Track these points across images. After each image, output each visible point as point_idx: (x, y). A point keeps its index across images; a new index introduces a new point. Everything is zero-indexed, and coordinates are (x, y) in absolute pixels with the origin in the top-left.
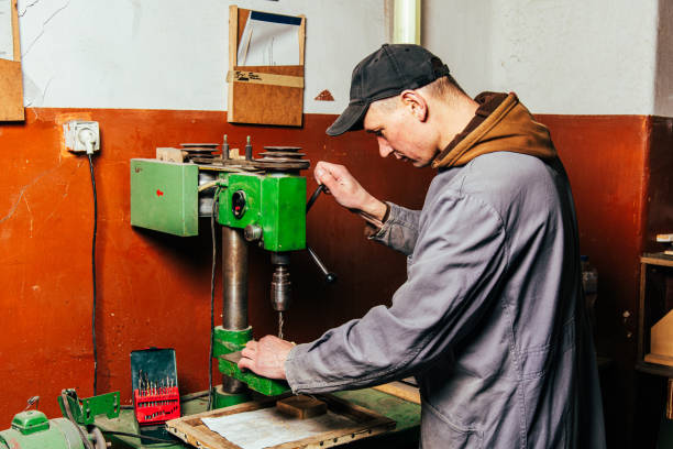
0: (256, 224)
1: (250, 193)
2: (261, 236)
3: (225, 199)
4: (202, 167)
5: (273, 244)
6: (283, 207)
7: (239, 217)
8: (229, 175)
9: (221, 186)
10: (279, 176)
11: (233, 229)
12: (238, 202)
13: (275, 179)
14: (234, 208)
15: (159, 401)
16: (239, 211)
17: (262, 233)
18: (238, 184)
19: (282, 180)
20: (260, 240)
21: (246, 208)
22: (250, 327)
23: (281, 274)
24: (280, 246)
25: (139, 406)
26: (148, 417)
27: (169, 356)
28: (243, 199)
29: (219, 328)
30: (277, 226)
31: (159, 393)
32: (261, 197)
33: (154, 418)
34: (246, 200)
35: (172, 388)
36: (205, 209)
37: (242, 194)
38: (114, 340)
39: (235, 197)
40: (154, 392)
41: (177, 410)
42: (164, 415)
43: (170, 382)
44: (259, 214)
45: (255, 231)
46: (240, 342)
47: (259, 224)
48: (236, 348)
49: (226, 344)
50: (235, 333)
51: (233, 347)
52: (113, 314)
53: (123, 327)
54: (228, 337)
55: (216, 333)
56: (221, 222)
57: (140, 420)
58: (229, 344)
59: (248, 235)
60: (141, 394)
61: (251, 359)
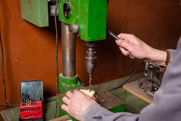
0: (76, 23)
1: (73, 3)
2: (79, 31)
3: (61, 6)
5: (85, 37)
6: (91, 13)
7: (67, 18)
11: (66, 24)
12: (66, 9)
14: (64, 13)
16: (67, 14)
17: (79, 29)
20: (78, 33)
21: (71, 13)
22: (77, 75)
23: (90, 52)
24: (89, 38)
25: (21, 111)
26: (26, 117)
27: (40, 84)
28: (69, 7)
29: (61, 75)
30: (87, 26)
31: (32, 104)
32: (79, 6)
33: (29, 117)
34: (71, 7)
35: (39, 102)
36: (53, 11)
37: (68, 4)
38: (18, 72)
39: (65, 5)
40: (29, 104)
41: (41, 114)
42: (34, 115)
43: (38, 98)
44: (78, 17)
45: (75, 27)
46: (71, 84)
47: (77, 23)
48: (68, 88)
49: (63, 84)
50: (68, 80)
51: (66, 87)
52: (16, 61)
53: (22, 66)
54: (65, 81)
55: (59, 77)
56: (60, 20)
57: (22, 118)
58: (65, 85)
59: (70, 31)
60: (23, 105)
61: (67, 106)
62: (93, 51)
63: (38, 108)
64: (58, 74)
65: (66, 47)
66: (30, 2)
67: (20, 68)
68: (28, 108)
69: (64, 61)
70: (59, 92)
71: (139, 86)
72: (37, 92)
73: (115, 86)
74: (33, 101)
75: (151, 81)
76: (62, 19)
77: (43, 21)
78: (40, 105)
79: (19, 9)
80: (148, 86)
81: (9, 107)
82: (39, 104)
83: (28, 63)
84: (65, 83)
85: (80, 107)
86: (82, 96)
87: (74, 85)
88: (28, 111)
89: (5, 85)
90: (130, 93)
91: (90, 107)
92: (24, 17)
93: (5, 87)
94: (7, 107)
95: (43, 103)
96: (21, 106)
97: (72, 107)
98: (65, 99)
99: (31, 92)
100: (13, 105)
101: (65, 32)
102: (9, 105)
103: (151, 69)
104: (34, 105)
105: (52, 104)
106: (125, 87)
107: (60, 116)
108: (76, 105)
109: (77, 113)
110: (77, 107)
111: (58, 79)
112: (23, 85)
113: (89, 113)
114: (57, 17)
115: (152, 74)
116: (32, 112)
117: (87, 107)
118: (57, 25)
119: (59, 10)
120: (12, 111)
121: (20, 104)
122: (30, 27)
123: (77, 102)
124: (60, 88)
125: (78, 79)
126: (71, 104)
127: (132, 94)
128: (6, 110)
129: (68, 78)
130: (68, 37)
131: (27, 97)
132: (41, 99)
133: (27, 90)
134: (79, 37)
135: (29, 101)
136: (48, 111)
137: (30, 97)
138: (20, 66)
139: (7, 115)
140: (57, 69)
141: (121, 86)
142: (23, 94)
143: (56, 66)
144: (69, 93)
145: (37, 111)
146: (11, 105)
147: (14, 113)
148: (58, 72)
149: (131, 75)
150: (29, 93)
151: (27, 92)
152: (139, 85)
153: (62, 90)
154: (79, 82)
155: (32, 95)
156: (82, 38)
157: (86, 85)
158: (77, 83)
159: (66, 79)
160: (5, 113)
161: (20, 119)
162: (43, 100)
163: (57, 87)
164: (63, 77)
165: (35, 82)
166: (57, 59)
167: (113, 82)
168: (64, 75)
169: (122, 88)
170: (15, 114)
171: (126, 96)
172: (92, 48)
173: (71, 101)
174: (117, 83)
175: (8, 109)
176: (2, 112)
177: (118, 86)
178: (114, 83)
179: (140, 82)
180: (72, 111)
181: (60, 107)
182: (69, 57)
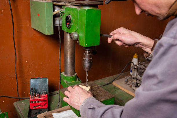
1: (73, 16)
3: (64, 18)
4: (55, 3)
5: (83, 43)
6: (88, 24)
7: (69, 28)
8: (65, 7)
9: (62, 13)
10: (87, 8)
11: (68, 33)
12: (68, 21)
13: (85, 9)
14: (66, 24)
15: (39, 101)
16: (69, 25)
17: (78, 37)
18: (69, 11)
19: (88, 10)
20: (77, 40)
21: (72, 24)
22: (76, 74)
23: (87, 54)
24: (86, 44)
25: (31, 102)
26: (34, 107)
27: (46, 81)
28: (70, 19)
29: (63, 73)
30: (85, 35)
31: (39, 97)
32: (78, 19)
33: (37, 107)
34: (72, 20)
35: (45, 95)
36: (57, 22)
37: (70, 17)
38: (28, 71)
39: (67, 18)
40: (37, 97)
41: (47, 104)
42: (41, 106)
43: (44, 92)
44: (77, 27)
45: (75, 36)
46: (71, 81)
47: (77, 32)
48: (69, 84)
49: (65, 81)
50: (69, 77)
51: (67, 83)
52: (27, 62)
53: (31, 66)
54: (66, 78)
55: (62, 75)
56: (63, 29)
57: (31, 108)
58: (66, 82)
59: (71, 38)
60: (32, 97)
61: (68, 98)
62: (89, 53)
63: (44, 100)
64: (61, 73)
65: (68, 51)
66: (39, 15)
67: (29, 68)
68: (36, 100)
69: (66, 62)
70: (61, 87)
71: (125, 83)
72: (44, 87)
73: (106, 83)
74: (40, 94)
75: (135, 78)
76: (65, 28)
77: (49, 31)
78: (46, 98)
79: (30, 21)
80: (133, 82)
81: (20, 99)
82: (45, 96)
83: (36, 64)
84: (66, 80)
85: (79, 99)
86: (81, 90)
87: (73, 82)
88: (36, 102)
89: (17, 81)
90: (118, 88)
91: (87, 100)
92: (33, 26)
93: (17, 83)
94: (18, 99)
95: (48, 96)
96: (31, 98)
97: (72, 99)
98: (66, 93)
99: (39, 87)
100: (24, 98)
101: (66, 39)
102: (20, 97)
103: (135, 69)
104: (41, 98)
105: (56, 97)
106: (114, 83)
107: (62, 106)
108: (76, 98)
109: (76, 104)
110: (76, 99)
111: (61, 77)
112: (32, 81)
113: (86, 105)
114: (61, 27)
115: (136, 73)
116: (39, 103)
117: (85, 99)
118: (60, 33)
119: (62, 22)
120: (23, 102)
121: (30, 97)
122: (38, 35)
123: (76, 95)
124: (62, 84)
125: (77, 77)
126: (71, 97)
127: (119, 89)
128: (18, 102)
129: (69, 76)
130: (69, 43)
131: (35, 91)
132: (46, 93)
133: (35, 86)
134: (78, 43)
135: (37, 94)
136: (52, 102)
137: (38, 91)
138: (29, 66)
139: (19, 105)
140: (60, 69)
141: (111, 83)
142: (32, 89)
143: (59, 66)
144: (70, 88)
145: (43, 103)
146: (22, 98)
147: (24, 104)
148: (60, 71)
149: (119, 74)
150: (37, 88)
151: (35, 87)
152: (125, 81)
153: (64, 86)
154: (77, 79)
155: (40, 90)
156: (81, 44)
157: (83, 82)
158: (76, 80)
159: (67, 77)
160: (17, 104)
161: (30, 108)
162: (48, 94)
163: (60, 83)
164: (65, 75)
165: (42, 79)
166: (60, 61)
167: (104, 79)
168: (66, 73)
169: (112, 84)
170: (26, 105)
171: (115, 90)
172: (89, 51)
173: (72, 94)
174: (108, 80)
175: (20, 101)
176: (14, 104)
177: (108, 82)
178: (106, 80)
179: (126, 79)
180: (72, 103)
181: (62, 99)
182: (70, 59)
